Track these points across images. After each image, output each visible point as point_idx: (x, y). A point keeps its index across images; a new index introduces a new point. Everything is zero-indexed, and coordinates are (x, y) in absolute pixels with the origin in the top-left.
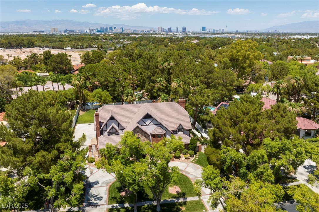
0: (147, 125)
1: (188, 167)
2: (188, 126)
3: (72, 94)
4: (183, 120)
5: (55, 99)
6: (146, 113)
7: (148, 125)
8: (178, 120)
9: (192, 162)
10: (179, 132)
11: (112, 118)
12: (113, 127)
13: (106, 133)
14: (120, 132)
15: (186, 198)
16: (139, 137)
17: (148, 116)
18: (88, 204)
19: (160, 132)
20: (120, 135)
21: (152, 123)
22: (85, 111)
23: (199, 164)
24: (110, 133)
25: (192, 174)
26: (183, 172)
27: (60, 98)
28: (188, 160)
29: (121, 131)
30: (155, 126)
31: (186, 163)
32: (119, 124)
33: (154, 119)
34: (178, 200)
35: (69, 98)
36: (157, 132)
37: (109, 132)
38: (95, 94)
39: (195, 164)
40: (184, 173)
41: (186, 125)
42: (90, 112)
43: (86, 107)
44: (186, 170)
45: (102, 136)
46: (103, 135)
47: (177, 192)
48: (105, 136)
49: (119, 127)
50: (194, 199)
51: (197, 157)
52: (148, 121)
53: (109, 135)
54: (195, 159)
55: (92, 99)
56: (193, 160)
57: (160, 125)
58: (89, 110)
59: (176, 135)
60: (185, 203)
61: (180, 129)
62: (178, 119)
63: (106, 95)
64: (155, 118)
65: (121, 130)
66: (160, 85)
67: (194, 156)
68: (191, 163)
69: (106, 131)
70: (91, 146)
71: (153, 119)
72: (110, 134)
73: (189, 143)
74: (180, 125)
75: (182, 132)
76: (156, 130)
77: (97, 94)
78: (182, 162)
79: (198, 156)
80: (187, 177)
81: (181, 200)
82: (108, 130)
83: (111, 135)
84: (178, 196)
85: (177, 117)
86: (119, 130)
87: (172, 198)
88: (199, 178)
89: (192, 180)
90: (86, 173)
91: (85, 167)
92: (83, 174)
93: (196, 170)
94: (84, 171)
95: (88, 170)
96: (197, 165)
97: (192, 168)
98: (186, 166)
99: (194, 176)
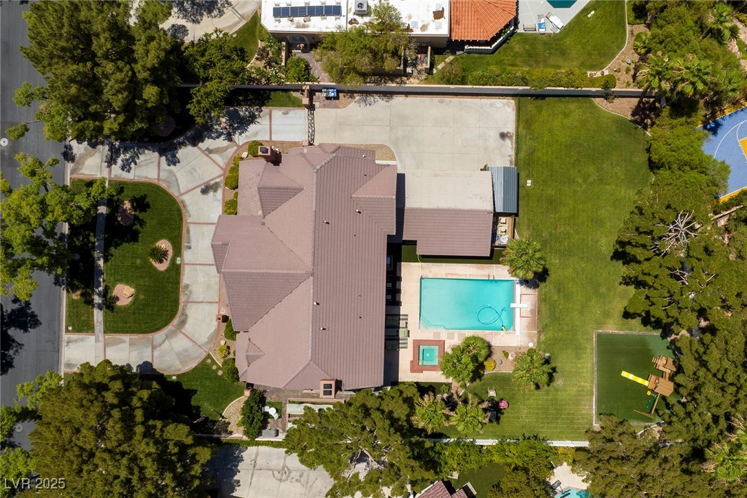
1: (190, 344)
9: (209, 356)
15: (100, 307)
25: (167, 343)
26: (173, 326)
31: (207, 343)
34: (99, 295)
40: (170, 327)
44: (180, 336)
47: (117, 299)
50: (97, 322)
54: (219, 368)
56: (214, 362)
60: (90, 302)
68: (204, 355)
78: (213, 338)
80: (158, 329)
81: (97, 299)
84: (109, 297)
87: (106, 286)
88: (153, 352)
89: (150, 336)
90: (212, 140)
91: (236, 137)
92: (211, 135)
93: (176, 354)
94: (223, 137)
95: (226, 143)
96: (196, 365)
97: (186, 350)
98: (195, 340)
99: (160, 345)
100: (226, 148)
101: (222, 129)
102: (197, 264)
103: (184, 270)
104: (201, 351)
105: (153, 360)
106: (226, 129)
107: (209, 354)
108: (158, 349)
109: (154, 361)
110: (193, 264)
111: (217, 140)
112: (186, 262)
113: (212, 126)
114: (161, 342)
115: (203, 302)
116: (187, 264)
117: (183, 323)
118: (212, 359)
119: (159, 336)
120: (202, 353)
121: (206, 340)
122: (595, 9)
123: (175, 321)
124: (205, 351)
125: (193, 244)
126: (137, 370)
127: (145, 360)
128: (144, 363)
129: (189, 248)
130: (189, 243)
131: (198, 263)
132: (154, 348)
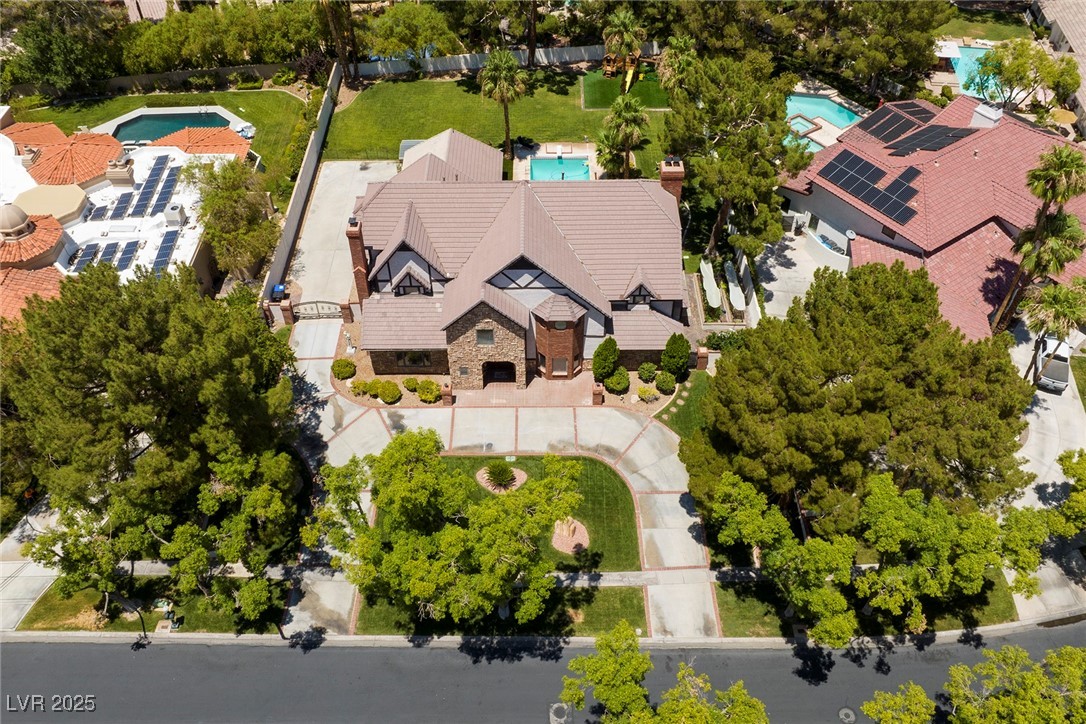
0: (521, 288)
1: (642, 440)
2: (671, 287)
3: (307, 25)
4: (656, 261)
5: (250, 40)
6: (517, 256)
7: (526, 287)
8: (639, 261)
9: (658, 417)
10: (635, 303)
11: (404, 247)
12: (408, 275)
13: (388, 288)
14: (437, 286)
15: (597, 577)
16: (491, 328)
17: (522, 264)
18: (311, 560)
19: (564, 313)
20: (435, 295)
21: (536, 284)
22: (357, 90)
23: (680, 428)
24: (401, 289)
25: (644, 472)
26: (616, 464)
27: (269, 36)
28: (650, 406)
29: (438, 283)
30: (548, 290)
31: (638, 419)
32: (429, 266)
33: (543, 272)
34: (573, 579)
35: (297, 37)
36: (552, 313)
37: (398, 286)
38: (389, 23)
39: (666, 430)
40: (619, 468)
41: (665, 281)
42: (374, 94)
43: (364, 68)
44: (631, 454)
45: (375, 296)
46: (378, 291)
47: (578, 547)
48: (386, 296)
49: (430, 274)
50: (621, 581)
51: (685, 394)
52: (525, 278)
53: (398, 294)
54: (674, 403)
55: (379, 43)
56: (666, 410)
57: (565, 291)
58: (372, 77)
59: (623, 313)
60: (588, 596)
61: (641, 295)
62: (642, 256)
63: (433, 28)
64: (549, 271)
65: (438, 281)
66: (622, 44)
67: (673, 391)
68: (657, 423)
69: (387, 281)
70: (349, 308)
71: (539, 272)
72: (402, 292)
73: (664, 348)
74: (641, 287)
75: (647, 307)
76: (550, 305)
77: (398, 26)
78: (628, 412)
79: (689, 390)
80: (624, 485)
81: (582, 582)
82: (395, 280)
83: (405, 294)
84: (575, 563)
85: (636, 246)
86: (431, 281)
87: (558, 568)
88: (662, 493)
89: (636, 498)
90: (321, 425)
91: (321, 396)
92: (313, 427)
93: (660, 459)
94: (319, 412)
95: (329, 408)
96: (673, 433)
97: (653, 446)
98: (635, 435)
99: (650, 482)
100: (337, 407)
101: (306, 413)
102: (516, 435)
103: (527, 452)
104: (650, 426)
105: (675, 492)
106: (306, 408)
107: (654, 417)
108: (656, 484)
109: (676, 489)
110: (516, 440)
111: (321, 419)
112: (513, 449)
113: (299, 425)
114: (644, 480)
115: (575, 426)
116: (516, 448)
117: (610, 451)
118: (661, 413)
119: (635, 484)
120: (654, 426)
121: (634, 421)
122: (238, 107)
123: (609, 460)
124: (651, 422)
125: (485, 441)
126: (696, 516)
127: (679, 505)
128: (683, 506)
129: (490, 446)
130: (482, 447)
131: (514, 434)
132: (656, 491)
